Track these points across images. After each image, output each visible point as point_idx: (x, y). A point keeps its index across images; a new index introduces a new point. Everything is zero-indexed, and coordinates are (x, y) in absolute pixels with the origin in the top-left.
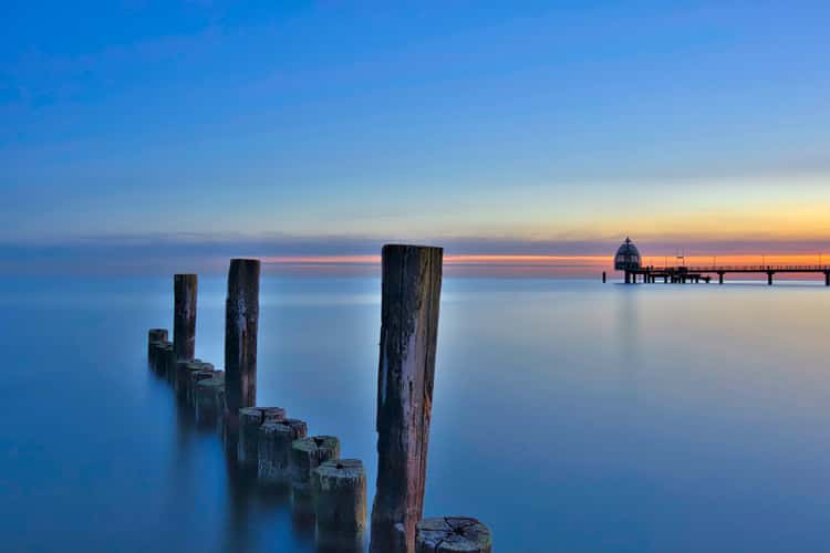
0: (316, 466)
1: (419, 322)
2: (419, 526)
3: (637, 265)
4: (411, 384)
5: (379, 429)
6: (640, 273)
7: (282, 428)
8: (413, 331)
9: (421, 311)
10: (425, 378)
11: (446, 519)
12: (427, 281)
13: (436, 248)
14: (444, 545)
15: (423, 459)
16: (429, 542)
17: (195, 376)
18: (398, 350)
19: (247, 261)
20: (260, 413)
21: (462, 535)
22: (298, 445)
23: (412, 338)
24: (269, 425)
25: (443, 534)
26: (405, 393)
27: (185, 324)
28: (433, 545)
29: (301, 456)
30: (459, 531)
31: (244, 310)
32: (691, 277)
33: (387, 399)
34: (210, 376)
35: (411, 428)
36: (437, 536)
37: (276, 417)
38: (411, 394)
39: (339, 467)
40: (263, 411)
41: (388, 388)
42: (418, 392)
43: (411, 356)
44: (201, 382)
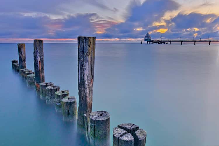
0: (62, 99)
1: (89, 59)
2: (91, 114)
3: (150, 39)
4: (87, 76)
5: (79, 89)
6: (151, 42)
7: (52, 88)
8: (87, 62)
9: (90, 56)
10: (91, 74)
11: (98, 112)
12: (91, 47)
13: (93, 38)
14: (97, 119)
15: (91, 96)
16: (93, 119)
17: (26, 74)
18: (83, 67)
19: (39, 40)
20: (46, 84)
21: (102, 116)
22: (57, 93)
23: (87, 63)
24: (49, 88)
25: (97, 116)
26: (86, 79)
27: (22, 59)
28: (94, 119)
29: (58, 96)
30: (101, 115)
31: (39, 54)
32: (163, 43)
33: (80, 81)
34: (31, 74)
35: (88, 88)
36: (95, 117)
37: (51, 85)
38: (87, 79)
39: (69, 99)
40: (47, 84)
41: (81, 78)
42: (89, 78)
43: (87, 69)
44: (28, 76)
